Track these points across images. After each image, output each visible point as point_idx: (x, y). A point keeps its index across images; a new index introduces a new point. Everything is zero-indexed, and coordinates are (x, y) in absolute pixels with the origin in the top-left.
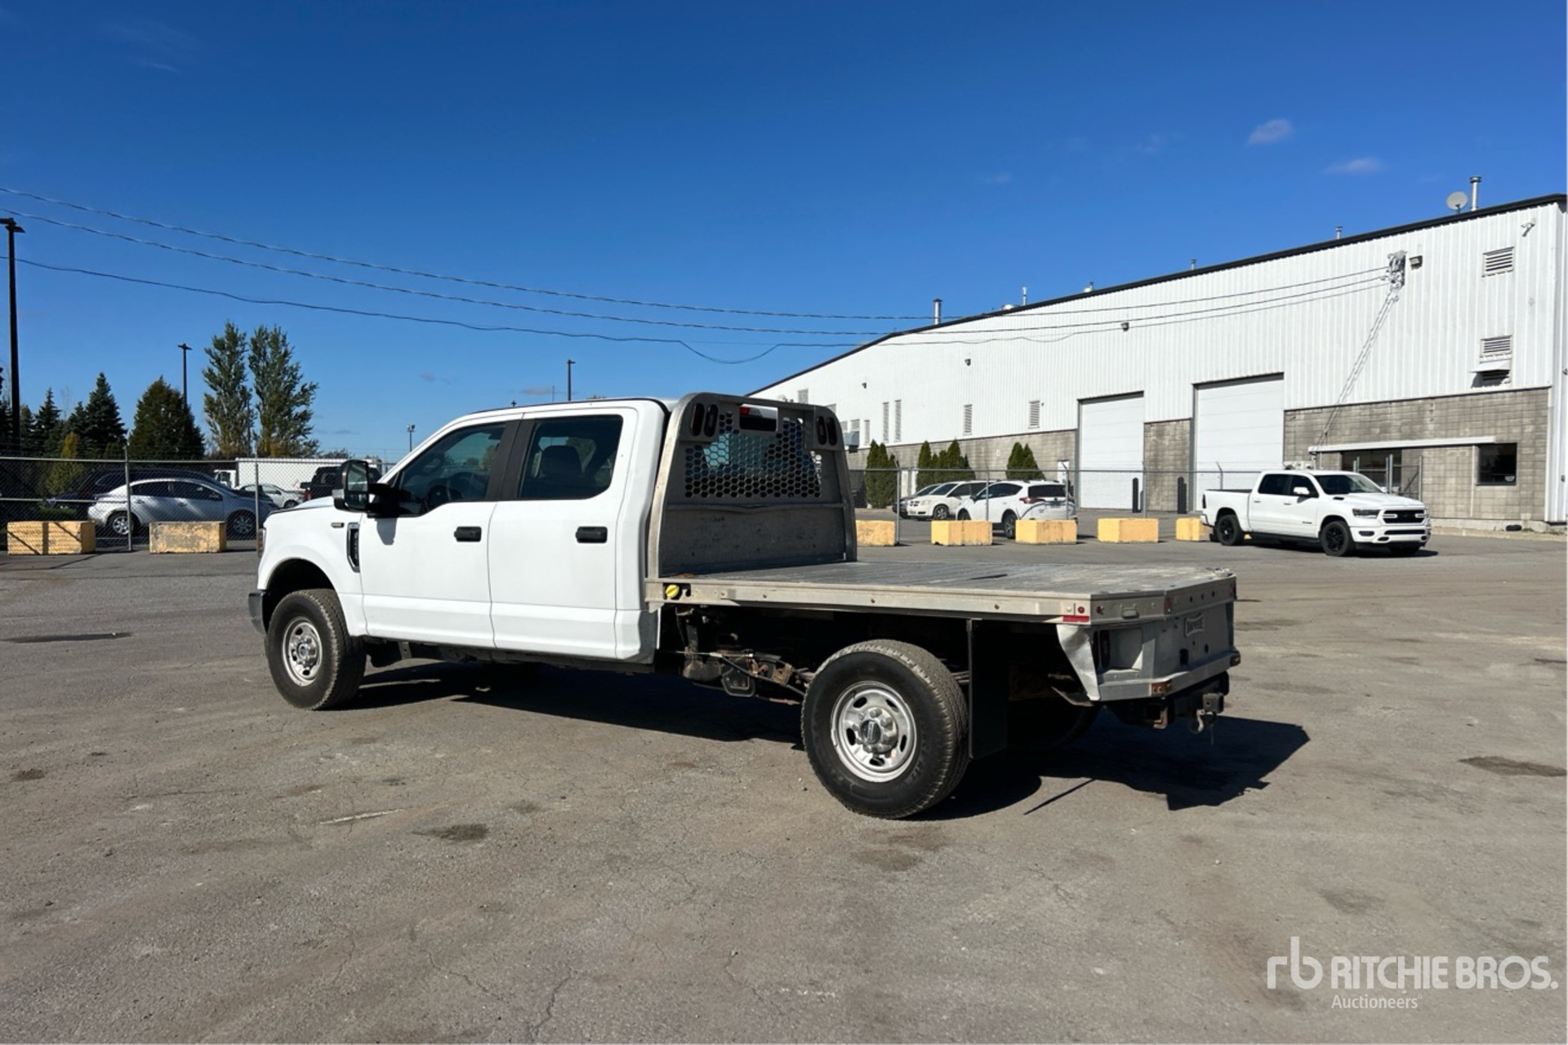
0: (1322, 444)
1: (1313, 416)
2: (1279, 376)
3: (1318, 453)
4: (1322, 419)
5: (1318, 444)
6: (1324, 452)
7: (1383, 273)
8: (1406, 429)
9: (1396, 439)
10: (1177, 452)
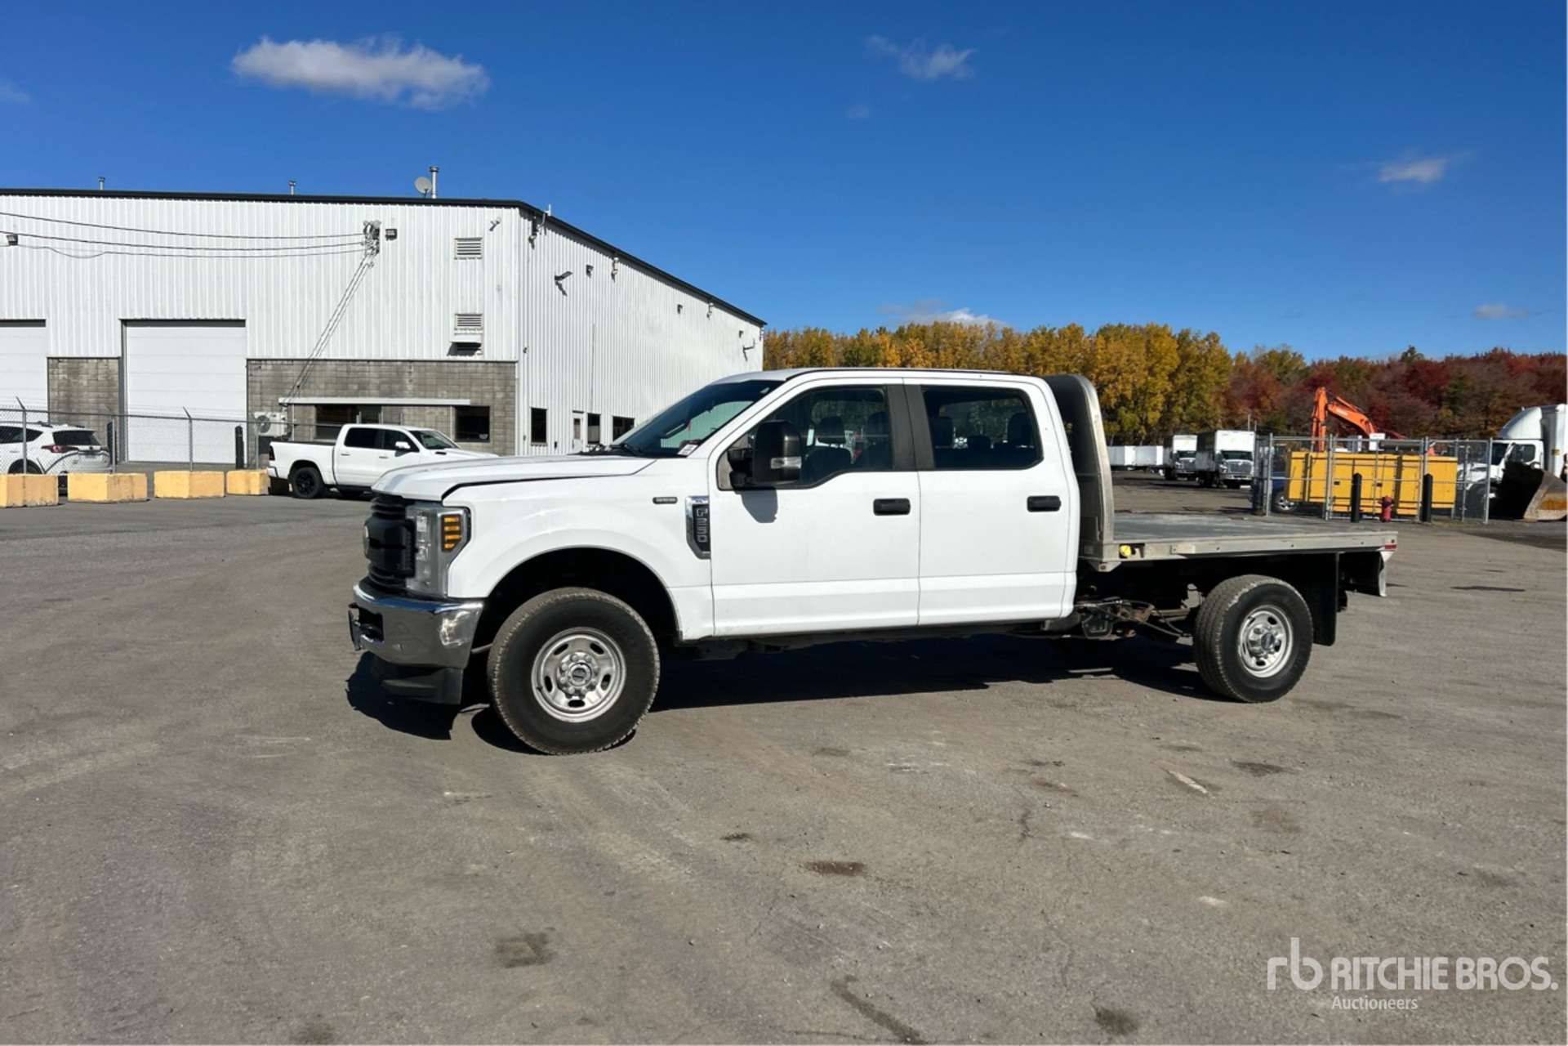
0: (294, 396)
1: (282, 367)
2: (240, 323)
3: (289, 404)
4: (293, 372)
5: (289, 396)
6: (295, 404)
7: (356, 239)
8: (385, 387)
9: (375, 396)
10: (101, 394)
